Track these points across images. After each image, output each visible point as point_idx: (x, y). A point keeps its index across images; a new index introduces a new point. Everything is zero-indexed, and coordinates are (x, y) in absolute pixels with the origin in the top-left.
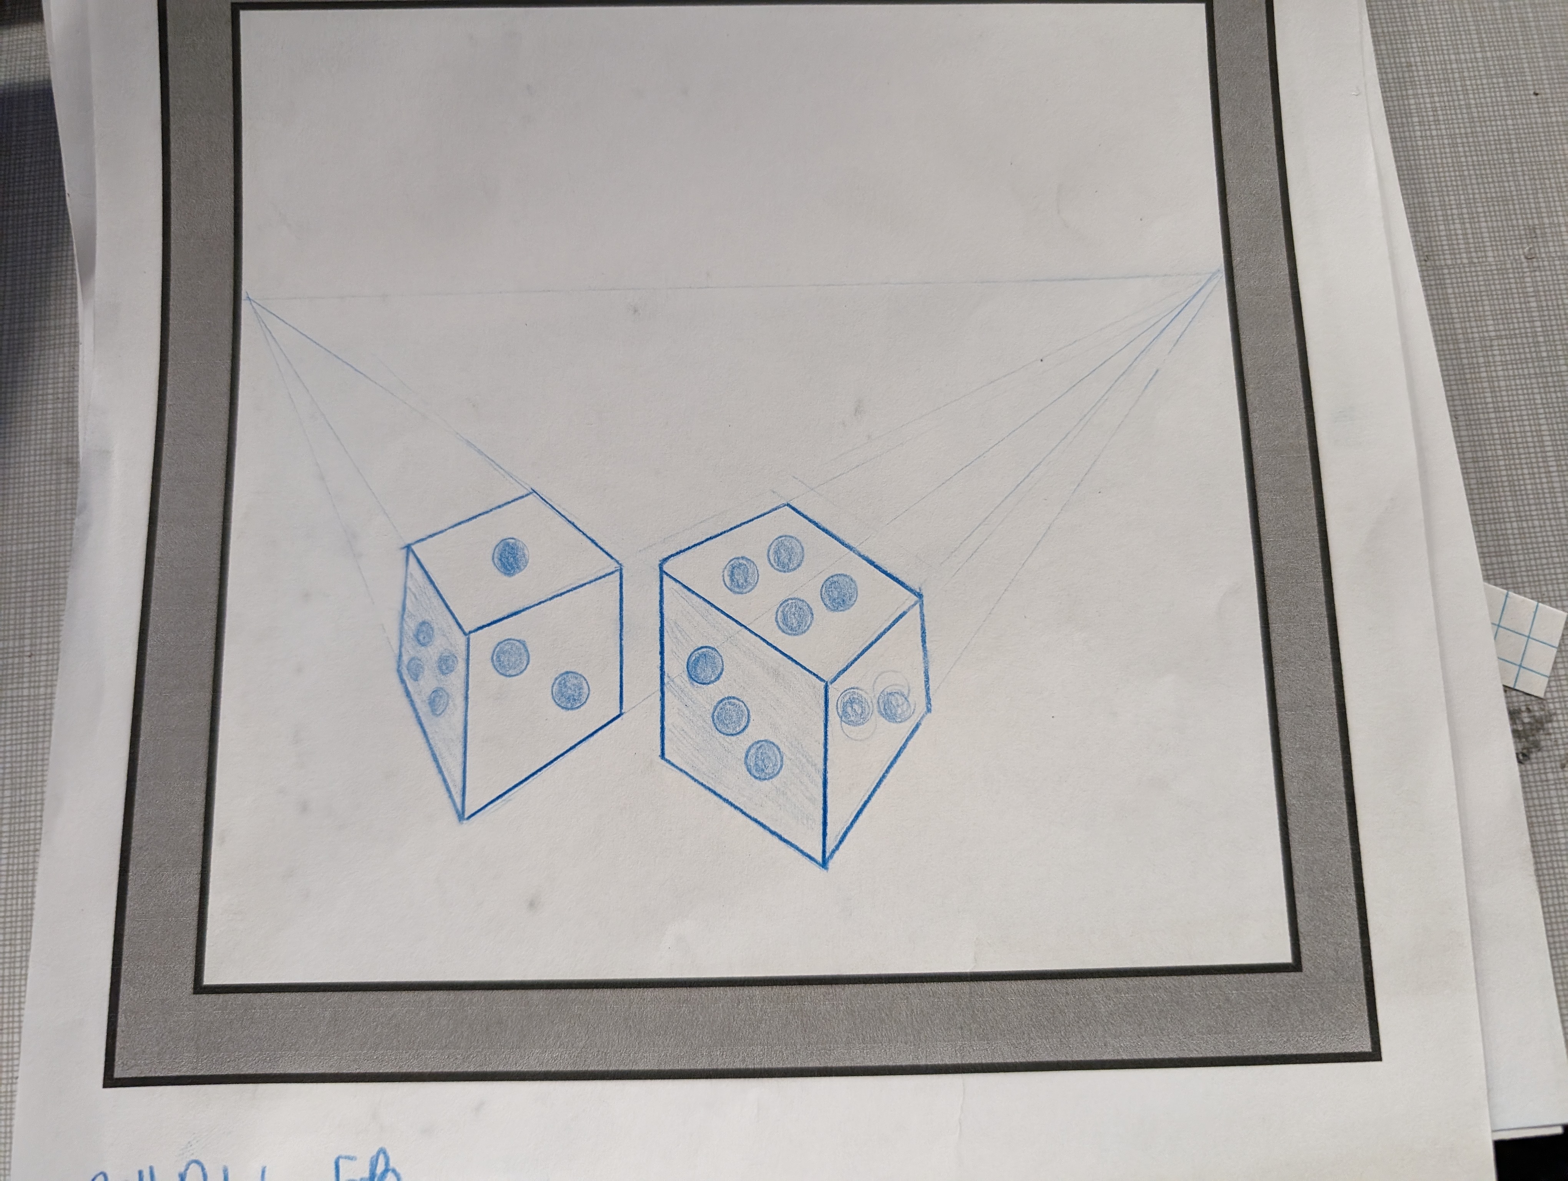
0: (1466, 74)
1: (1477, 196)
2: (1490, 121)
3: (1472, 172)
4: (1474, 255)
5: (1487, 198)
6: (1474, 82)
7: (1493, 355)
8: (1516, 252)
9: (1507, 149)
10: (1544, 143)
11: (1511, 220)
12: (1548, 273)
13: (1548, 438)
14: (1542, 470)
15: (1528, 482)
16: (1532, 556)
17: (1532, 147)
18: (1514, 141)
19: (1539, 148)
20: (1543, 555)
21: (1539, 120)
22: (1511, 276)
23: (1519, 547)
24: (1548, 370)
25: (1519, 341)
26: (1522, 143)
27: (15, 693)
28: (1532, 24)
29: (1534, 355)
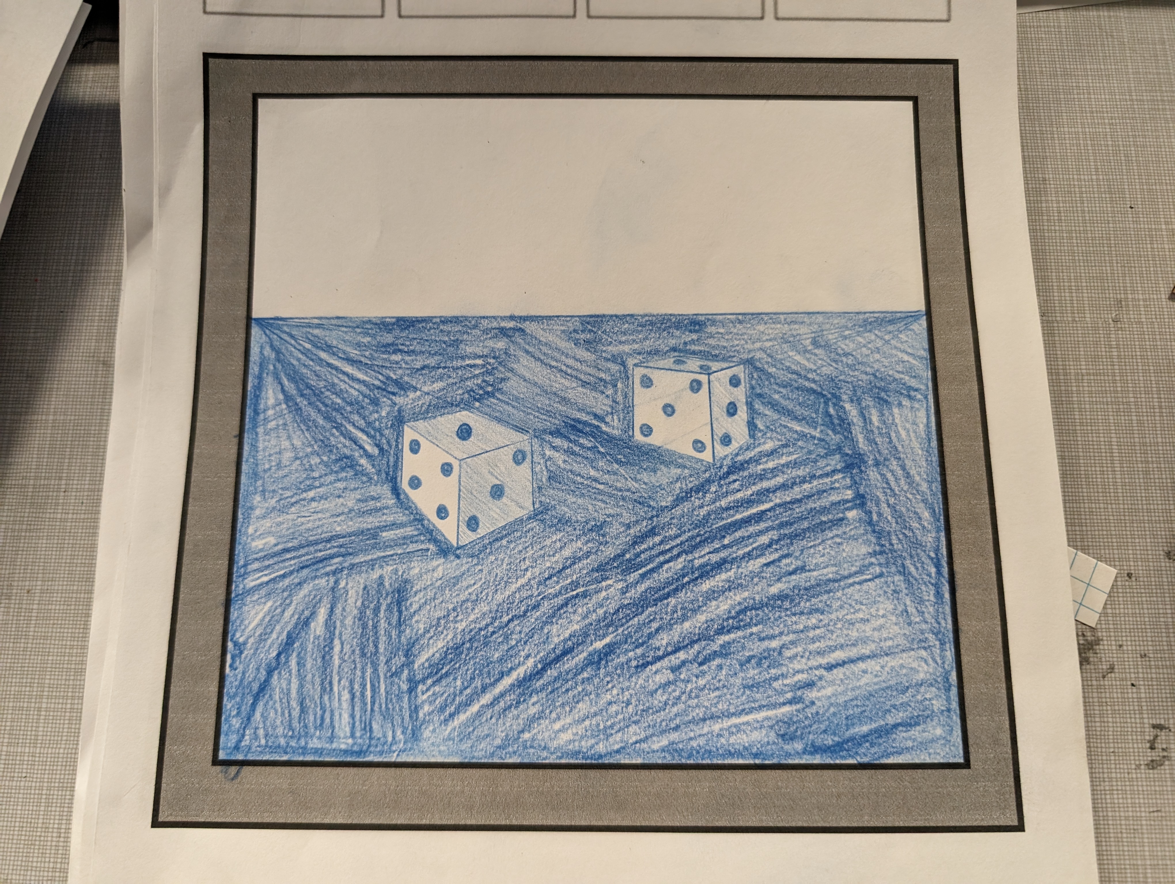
0: (1084, 189)
1: (1083, 275)
2: (1097, 223)
3: (1081, 258)
4: (1076, 315)
5: (1090, 276)
6: (1088, 195)
7: (1083, 386)
8: (1106, 316)
9: (1107, 244)
10: (1134, 242)
11: (1105, 293)
12: (1127, 332)
13: (1116, 447)
14: (1110, 469)
15: (1099, 476)
16: (1096, 528)
17: (1125, 244)
18: (1112, 239)
19: (1130, 245)
20: (1104, 528)
21: (1132, 226)
22: (1101, 332)
23: (1088, 521)
24: (1121, 400)
25: (1102, 378)
26: (1118, 240)
27: (52, 516)
28: (1134, 159)
29: (1112, 389)
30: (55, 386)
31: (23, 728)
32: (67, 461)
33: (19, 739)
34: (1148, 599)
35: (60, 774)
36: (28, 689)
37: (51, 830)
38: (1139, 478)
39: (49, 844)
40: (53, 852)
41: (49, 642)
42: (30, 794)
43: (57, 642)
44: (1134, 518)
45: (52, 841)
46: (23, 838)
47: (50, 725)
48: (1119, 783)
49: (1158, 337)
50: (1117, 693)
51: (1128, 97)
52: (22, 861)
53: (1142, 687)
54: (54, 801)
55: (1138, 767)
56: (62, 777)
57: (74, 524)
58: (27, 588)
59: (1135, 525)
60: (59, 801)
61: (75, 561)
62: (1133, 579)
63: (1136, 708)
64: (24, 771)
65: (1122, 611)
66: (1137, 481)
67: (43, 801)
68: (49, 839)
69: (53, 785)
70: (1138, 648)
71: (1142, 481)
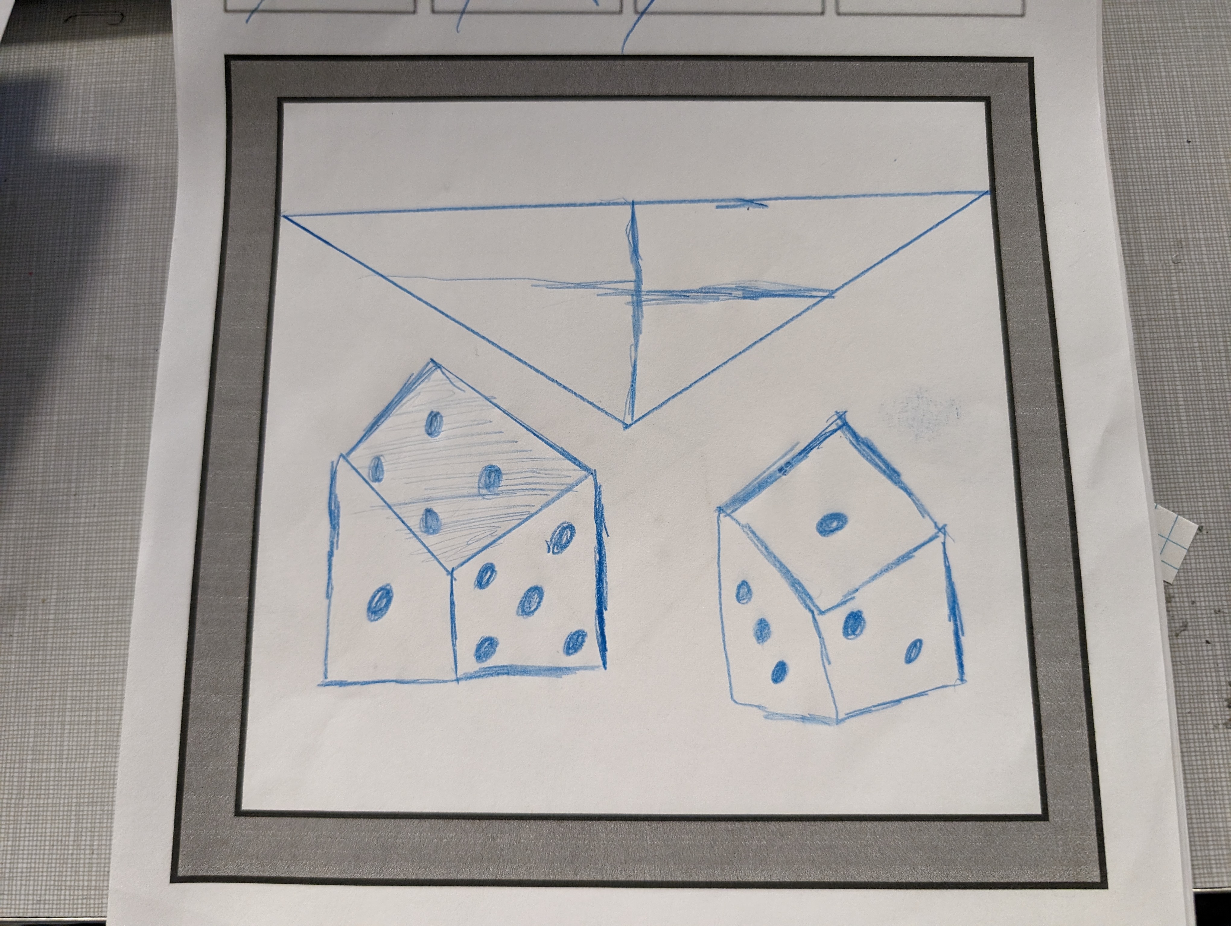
0: (1137, 125)
1: (1140, 215)
2: (1153, 160)
3: (1137, 198)
5: (1147, 217)
6: (1143, 131)
7: (1144, 333)
8: (1166, 258)
9: (1164, 181)
10: (1192, 178)
11: (1164, 234)
12: (1189, 274)
13: (1181, 395)
14: (1175, 418)
15: (1164, 426)
16: (1164, 481)
17: (1183, 181)
18: (1170, 176)
19: (1189, 182)
20: (1172, 481)
21: (1189, 161)
22: (1161, 275)
24: (1184, 345)
25: (1164, 323)
26: (1176, 177)
27: (63, 521)
28: (1190, 90)
29: (1175, 334)
30: (58, 384)
31: (46, 743)
32: (75, 462)
33: (43, 754)
34: (1221, 552)
35: (89, 789)
36: (49, 703)
37: (83, 847)
38: (1207, 427)
39: (82, 861)
40: (86, 869)
41: (68, 652)
42: (59, 811)
43: (77, 653)
44: (1203, 468)
45: (85, 859)
46: (54, 856)
47: (75, 739)
48: (1197, 745)
49: (1221, 277)
50: (1191, 651)
51: (1180, 25)
52: (55, 881)
53: (1217, 644)
54: (85, 817)
55: (1216, 726)
56: (91, 791)
57: (87, 528)
58: (42, 597)
59: (1204, 476)
60: (89, 817)
61: (91, 567)
62: (1204, 532)
63: (1212, 666)
64: (51, 787)
65: (1193, 565)
66: (1205, 429)
67: (73, 817)
68: (82, 856)
69: (82, 800)
70: (1212, 604)
71: (1209, 429)
